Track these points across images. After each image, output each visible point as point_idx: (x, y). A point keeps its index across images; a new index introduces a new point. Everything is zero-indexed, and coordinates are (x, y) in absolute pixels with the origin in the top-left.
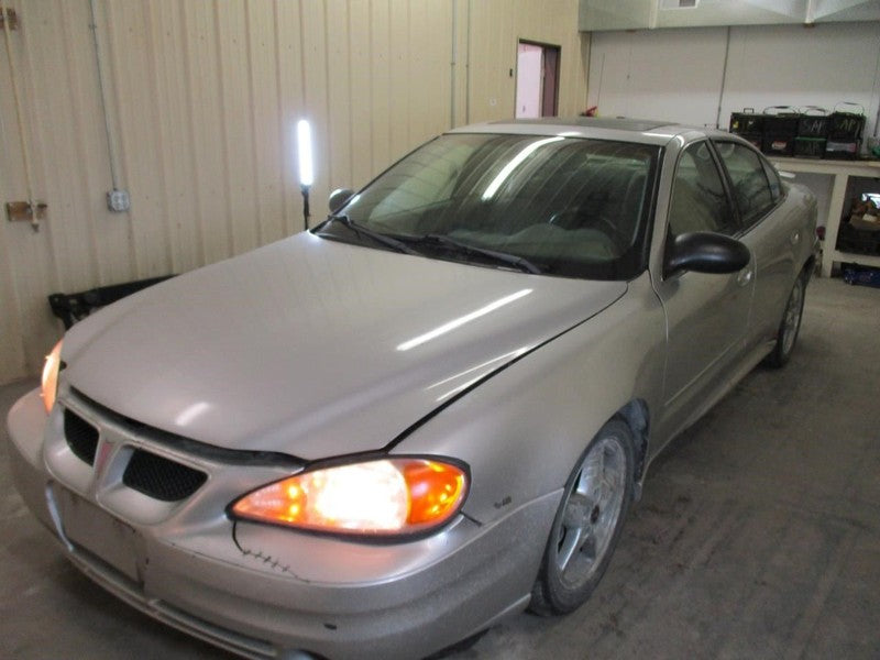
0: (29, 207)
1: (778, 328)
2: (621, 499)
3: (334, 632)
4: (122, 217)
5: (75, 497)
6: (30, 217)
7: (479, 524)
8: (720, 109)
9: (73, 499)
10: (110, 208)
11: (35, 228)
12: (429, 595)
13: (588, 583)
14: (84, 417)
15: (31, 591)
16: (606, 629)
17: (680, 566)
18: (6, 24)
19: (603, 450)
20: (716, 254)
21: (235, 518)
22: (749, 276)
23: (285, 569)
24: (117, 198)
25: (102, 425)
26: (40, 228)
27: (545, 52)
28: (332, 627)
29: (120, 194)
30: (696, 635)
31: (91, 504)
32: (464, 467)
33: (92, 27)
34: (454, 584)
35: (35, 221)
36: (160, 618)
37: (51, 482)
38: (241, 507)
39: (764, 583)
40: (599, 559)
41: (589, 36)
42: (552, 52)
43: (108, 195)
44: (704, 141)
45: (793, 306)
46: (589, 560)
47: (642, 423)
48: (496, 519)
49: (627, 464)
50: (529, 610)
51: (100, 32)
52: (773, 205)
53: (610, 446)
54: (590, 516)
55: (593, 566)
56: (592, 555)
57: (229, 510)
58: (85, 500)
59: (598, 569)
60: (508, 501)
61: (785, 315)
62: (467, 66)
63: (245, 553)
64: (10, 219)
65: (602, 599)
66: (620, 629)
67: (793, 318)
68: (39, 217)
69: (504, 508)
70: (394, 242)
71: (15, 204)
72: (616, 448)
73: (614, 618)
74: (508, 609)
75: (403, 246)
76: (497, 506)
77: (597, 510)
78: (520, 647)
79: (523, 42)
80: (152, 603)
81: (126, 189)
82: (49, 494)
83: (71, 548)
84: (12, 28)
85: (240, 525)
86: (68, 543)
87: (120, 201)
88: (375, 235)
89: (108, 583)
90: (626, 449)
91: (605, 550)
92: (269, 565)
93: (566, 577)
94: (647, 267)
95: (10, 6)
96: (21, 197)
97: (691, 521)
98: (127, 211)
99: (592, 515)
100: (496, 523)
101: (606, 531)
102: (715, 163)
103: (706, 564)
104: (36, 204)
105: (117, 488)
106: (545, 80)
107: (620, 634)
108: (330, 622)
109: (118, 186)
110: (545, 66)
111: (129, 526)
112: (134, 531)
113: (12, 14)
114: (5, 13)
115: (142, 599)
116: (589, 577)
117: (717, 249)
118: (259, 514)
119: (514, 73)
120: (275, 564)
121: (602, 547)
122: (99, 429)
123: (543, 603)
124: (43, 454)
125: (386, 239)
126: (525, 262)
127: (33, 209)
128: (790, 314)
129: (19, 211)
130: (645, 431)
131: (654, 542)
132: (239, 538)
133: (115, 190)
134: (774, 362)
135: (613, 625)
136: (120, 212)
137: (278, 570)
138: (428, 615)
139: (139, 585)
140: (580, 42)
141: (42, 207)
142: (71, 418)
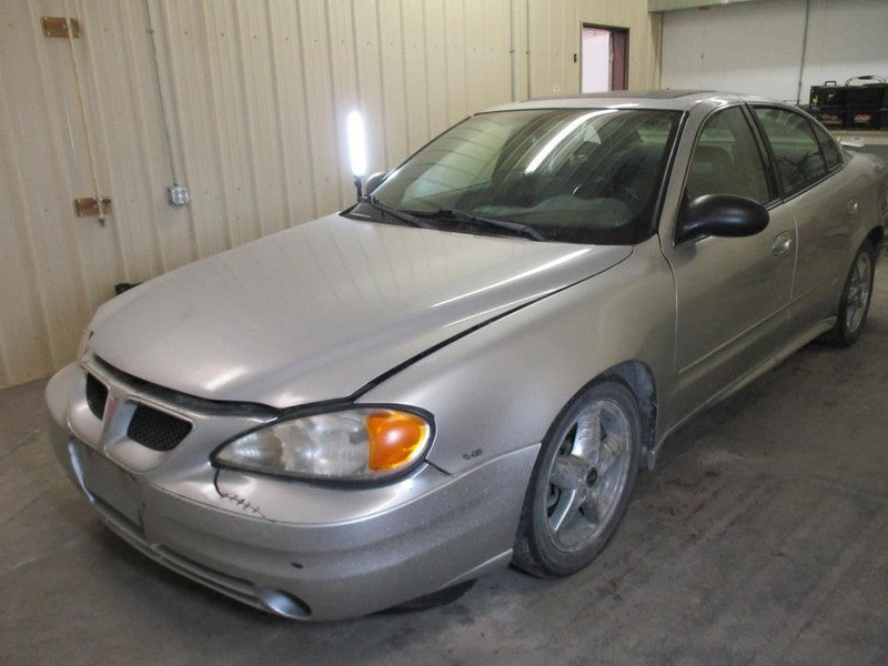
0: (95, 202)
1: (837, 303)
2: (627, 466)
3: (300, 570)
4: (184, 210)
5: (90, 450)
6: (96, 212)
7: (447, 474)
8: (800, 84)
9: (90, 454)
10: (171, 202)
11: (102, 222)
12: (393, 539)
13: (590, 548)
14: (98, 377)
15: (71, 544)
16: (603, 593)
17: (693, 536)
18: (70, 32)
19: (599, 412)
20: (736, 216)
21: (218, 465)
22: (787, 244)
23: (255, 511)
24: (177, 193)
25: (112, 384)
26: (107, 222)
27: (612, 36)
28: (299, 566)
29: (179, 189)
30: (696, 600)
31: (102, 456)
32: (428, 417)
33: (150, 32)
34: (419, 530)
35: (102, 216)
36: (163, 563)
37: (73, 438)
38: (223, 455)
39: (780, 555)
40: (602, 527)
41: (660, 17)
42: (620, 35)
43: (169, 190)
44: (740, 107)
45: (859, 281)
46: (592, 526)
47: (649, 388)
48: (465, 470)
49: (632, 429)
50: (514, 566)
51: (157, 36)
52: (826, 172)
53: (609, 410)
54: (585, 478)
55: (595, 532)
56: (596, 520)
57: (213, 457)
58: (97, 453)
59: (602, 535)
60: (478, 452)
61: (846, 290)
62: (528, 53)
63: (222, 496)
64: (79, 215)
65: (606, 565)
66: (618, 593)
67: (859, 294)
68: (105, 213)
69: (473, 460)
70: (410, 217)
71: (82, 200)
72: (617, 412)
73: (613, 584)
74: (486, 563)
75: (416, 220)
76: (466, 457)
77: (593, 472)
78: (512, 606)
79: (587, 26)
80: (154, 547)
81: (186, 184)
82: (71, 449)
83: (92, 499)
84: (76, 36)
85: (221, 471)
86: (89, 495)
87: (180, 196)
88: (395, 212)
89: (119, 530)
90: (629, 415)
91: (609, 517)
92: (241, 506)
93: (562, 539)
94: (656, 232)
95: (74, 17)
96: (88, 194)
97: (715, 494)
98: (188, 205)
99: (589, 477)
100: (465, 474)
101: (611, 497)
102: (751, 128)
103: (721, 535)
104: (101, 199)
105: (122, 441)
106: (614, 64)
107: (617, 598)
108: (296, 561)
109: (179, 182)
110: (613, 49)
111: (130, 475)
112: (134, 478)
113: (75, 24)
114: (69, 23)
115: (146, 544)
116: (590, 541)
117: (735, 212)
118: (238, 461)
119: (578, 57)
120: (247, 506)
121: (606, 512)
122: (109, 388)
123: (532, 561)
124: (67, 413)
125: (403, 216)
126: (530, 230)
127: (100, 204)
128: (854, 290)
129: (86, 207)
130: (653, 397)
131: (672, 514)
132: (218, 484)
133: (175, 185)
134: (836, 340)
135: (612, 590)
136: (181, 205)
137: (249, 511)
138: (393, 559)
139: (140, 530)
140: (650, 23)
141: (107, 202)
142: (91, 380)
